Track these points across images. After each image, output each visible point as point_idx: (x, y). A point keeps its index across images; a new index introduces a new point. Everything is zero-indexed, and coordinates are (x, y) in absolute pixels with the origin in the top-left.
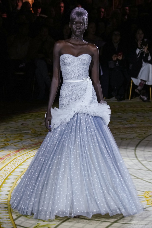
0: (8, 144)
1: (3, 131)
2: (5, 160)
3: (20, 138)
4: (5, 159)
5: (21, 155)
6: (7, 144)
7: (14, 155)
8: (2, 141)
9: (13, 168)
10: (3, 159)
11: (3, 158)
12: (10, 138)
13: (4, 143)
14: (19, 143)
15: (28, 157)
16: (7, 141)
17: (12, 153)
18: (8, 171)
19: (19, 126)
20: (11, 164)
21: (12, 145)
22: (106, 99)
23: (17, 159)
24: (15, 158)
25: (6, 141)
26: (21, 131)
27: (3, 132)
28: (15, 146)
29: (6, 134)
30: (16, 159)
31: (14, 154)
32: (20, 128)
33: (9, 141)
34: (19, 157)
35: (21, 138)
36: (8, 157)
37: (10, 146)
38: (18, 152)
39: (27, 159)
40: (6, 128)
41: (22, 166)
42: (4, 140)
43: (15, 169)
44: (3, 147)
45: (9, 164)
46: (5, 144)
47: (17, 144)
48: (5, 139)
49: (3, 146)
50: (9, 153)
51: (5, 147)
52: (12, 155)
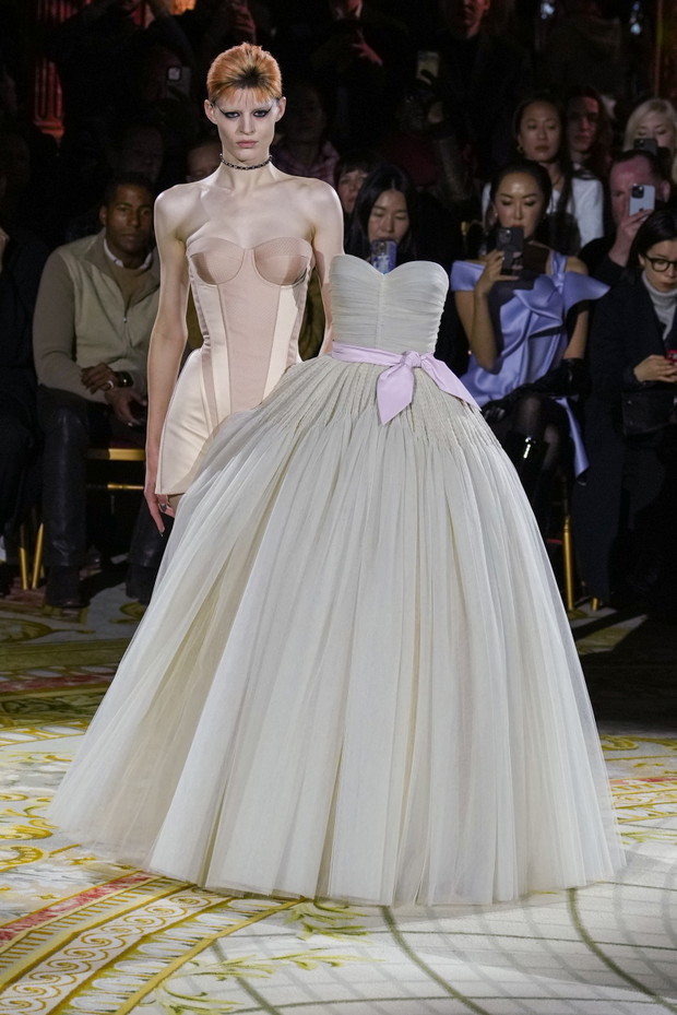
0: (39, 854)
1: (12, 777)
2: (18, 943)
4: (16, 939)
5: (111, 920)
6: (34, 850)
7: (67, 913)
8: (3, 836)
9: (59, 992)
10: (9, 936)
11: (6, 933)
13: (17, 849)
15: (147, 932)
16: (35, 837)
17: (57, 904)
18: (30, 1005)
20: (49, 964)
21: (60, 857)
22: (599, 608)
23: (87, 939)
24: (76, 935)
25: (24, 836)
27: (13, 783)
28: (76, 862)
29: (26, 798)
30: (80, 937)
31: (69, 908)
33: (44, 837)
34: (98, 930)
36: (34, 928)
37: (46, 862)
38: (95, 901)
39: (145, 938)
40: (30, 764)
41: (115, 981)
42: (14, 833)
43: (74, 993)
44: (7, 871)
45: (39, 968)
46: (23, 855)
48: (25, 822)
49: (7, 861)
50: (44, 904)
51: (20, 871)
52: (61, 916)
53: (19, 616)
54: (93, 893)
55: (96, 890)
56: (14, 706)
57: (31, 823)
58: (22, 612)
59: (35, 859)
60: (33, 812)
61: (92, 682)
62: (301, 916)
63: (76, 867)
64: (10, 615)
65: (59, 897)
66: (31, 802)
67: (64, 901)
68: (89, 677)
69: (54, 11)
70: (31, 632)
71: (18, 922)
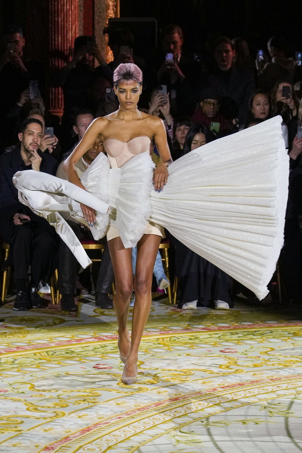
0: (64, 414)
1: (52, 382)
3: (91, 398)
4: (56, 450)
5: (95, 440)
6: (62, 412)
7: (77, 438)
8: (49, 407)
10: (53, 449)
11: (52, 447)
12: (69, 399)
13: (54, 412)
14: (89, 410)
15: (110, 445)
16: (62, 407)
17: (72, 434)
19: (88, 371)
21: (72, 415)
23: (85, 449)
24: (81, 447)
25: (57, 407)
26: (94, 383)
27: (52, 385)
28: (80, 417)
29: (57, 391)
30: (82, 448)
31: (77, 436)
32: (92, 376)
33: (66, 407)
34: (90, 445)
35: (94, 399)
36: (63, 445)
37: (67, 417)
38: (88, 433)
39: (110, 448)
40: (59, 377)
42: (53, 405)
44: (51, 421)
46: (57, 415)
47: (84, 413)
48: (57, 401)
49: (51, 417)
50: (66, 435)
51: (56, 421)
52: (74, 439)
53: (52, 315)
54: (87, 429)
55: (88, 428)
56: (51, 353)
57: (60, 401)
58: (53, 314)
59: (62, 416)
60: (61, 397)
61: (83, 342)
62: (174, 436)
63: (79, 419)
64: (48, 315)
65: (73, 432)
66: (60, 392)
67: (75, 433)
68: (81, 340)
69: (56, 64)
70: (57, 322)
71: (56, 442)
